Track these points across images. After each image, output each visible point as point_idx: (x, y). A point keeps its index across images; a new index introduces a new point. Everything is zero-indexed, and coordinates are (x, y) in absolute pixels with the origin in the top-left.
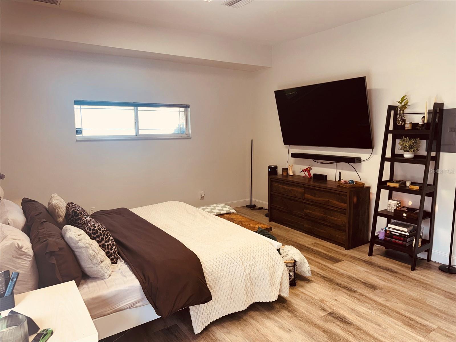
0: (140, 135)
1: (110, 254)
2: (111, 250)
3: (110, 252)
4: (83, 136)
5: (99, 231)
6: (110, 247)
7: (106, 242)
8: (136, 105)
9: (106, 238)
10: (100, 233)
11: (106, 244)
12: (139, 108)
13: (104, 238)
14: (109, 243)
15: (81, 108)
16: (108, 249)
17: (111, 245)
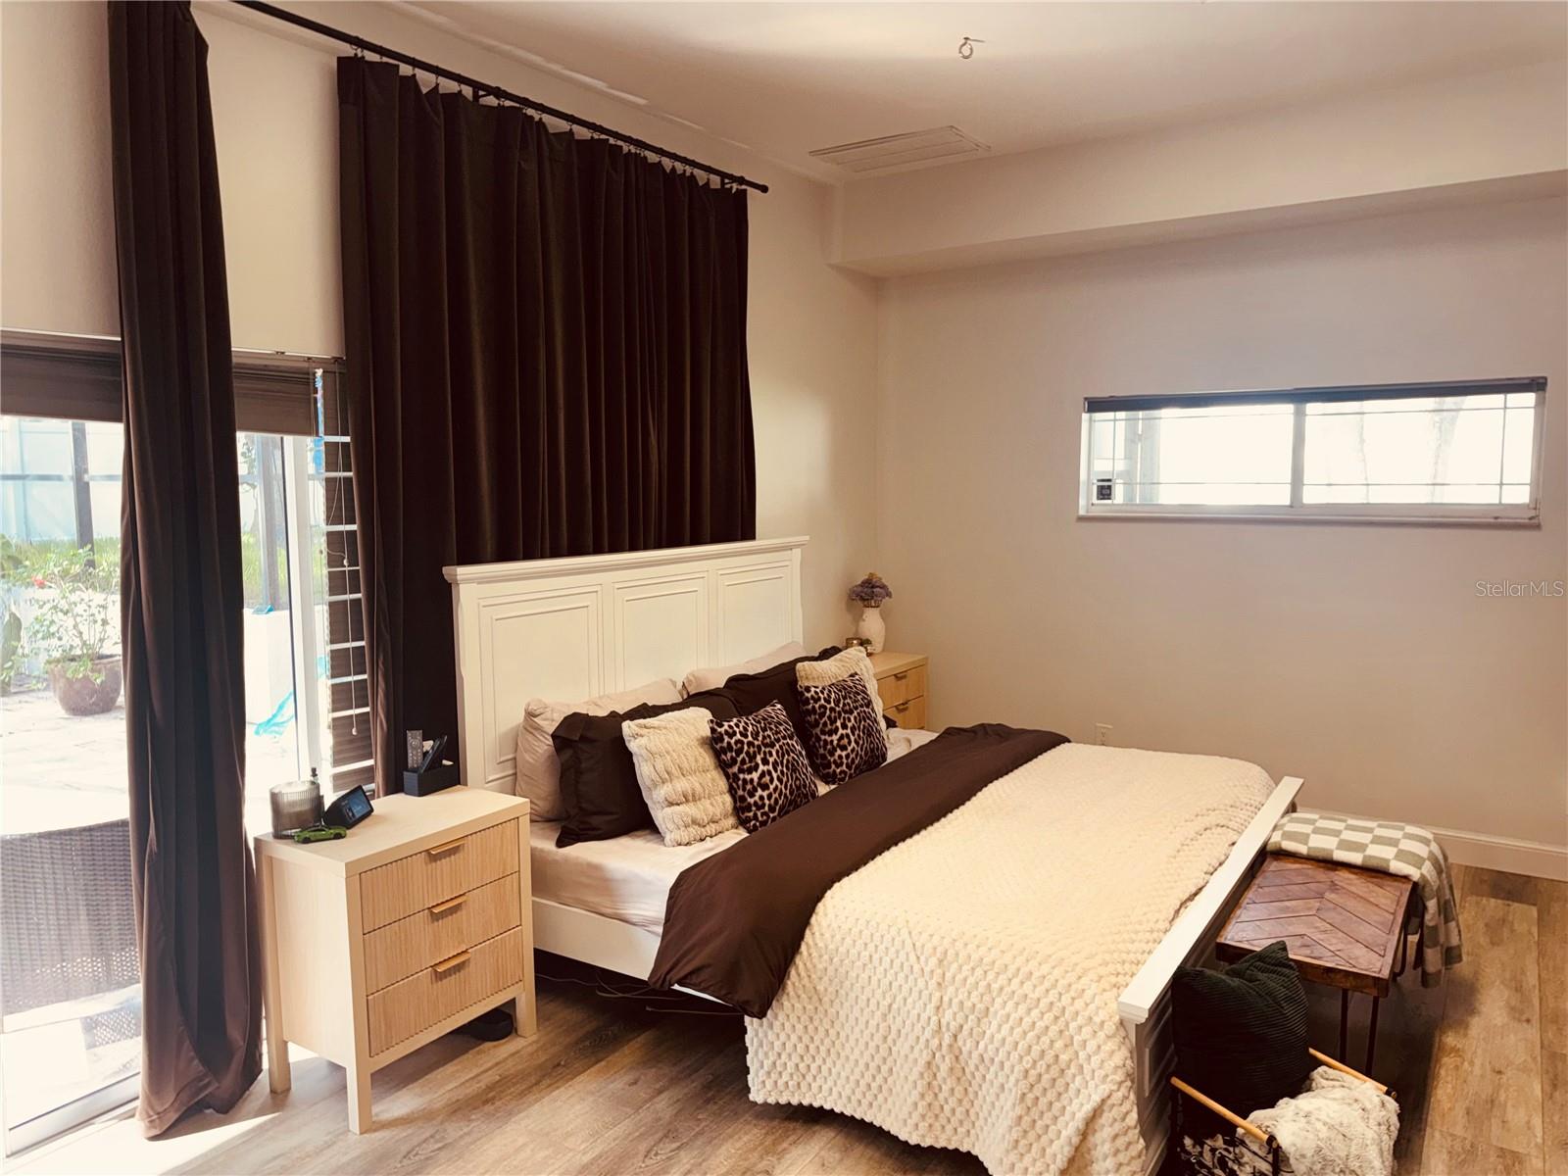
0: (1303, 506)
1: (746, 804)
2: (752, 795)
3: (746, 800)
4: (1113, 504)
5: (726, 739)
6: (749, 787)
7: (741, 771)
8: (1301, 396)
9: (743, 762)
10: (729, 743)
11: (741, 776)
12: (1313, 408)
13: (739, 759)
14: (748, 777)
15: (1115, 420)
16: (744, 790)
17: (755, 784)
